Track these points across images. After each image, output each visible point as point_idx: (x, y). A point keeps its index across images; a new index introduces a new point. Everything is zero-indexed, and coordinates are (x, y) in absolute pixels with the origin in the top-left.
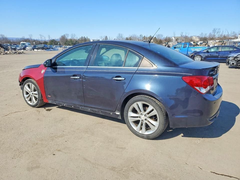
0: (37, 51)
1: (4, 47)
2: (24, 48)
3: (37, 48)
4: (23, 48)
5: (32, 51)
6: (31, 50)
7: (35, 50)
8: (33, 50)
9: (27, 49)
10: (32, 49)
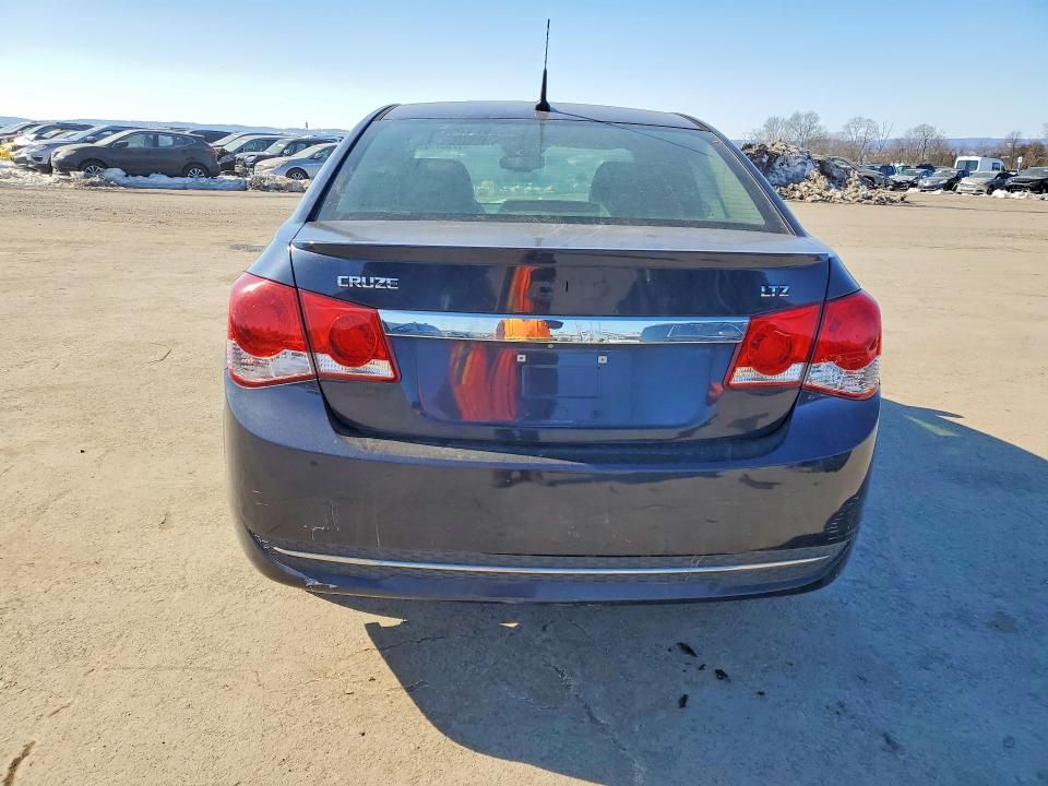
0: (1006, 198)
1: (835, 174)
2: (949, 181)
3: (1009, 182)
4: (946, 181)
5: (985, 195)
6: (980, 192)
7: (999, 193)
8: (989, 193)
9: (959, 189)
10: (983, 188)
